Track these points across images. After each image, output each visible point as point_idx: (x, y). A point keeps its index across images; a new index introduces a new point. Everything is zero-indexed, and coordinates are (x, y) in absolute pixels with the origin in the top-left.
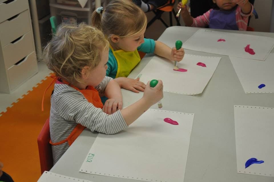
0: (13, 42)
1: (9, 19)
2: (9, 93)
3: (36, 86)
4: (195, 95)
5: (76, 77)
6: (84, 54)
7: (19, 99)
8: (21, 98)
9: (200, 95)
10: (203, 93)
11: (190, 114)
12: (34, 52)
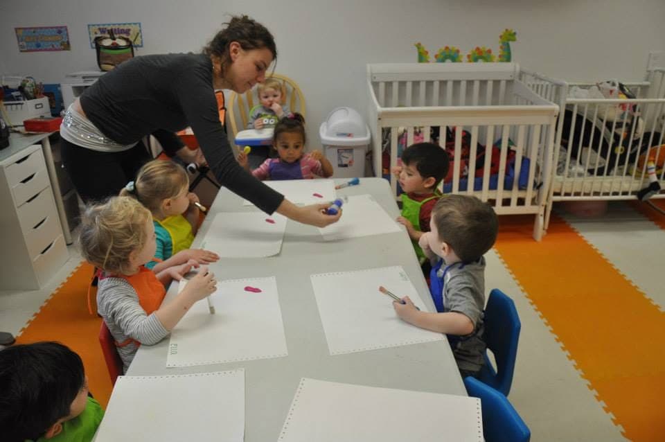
0: (36, 227)
1: (29, 201)
2: (38, 289)
3: (71, 276)
4: (273, 256)
5: (123, 270)
6: (127, 240)
7: (53, 294)
8: (55, 292)
9: (277, 255)
10: (280, 252)
11: (271, 278)
12: (62, 235)
